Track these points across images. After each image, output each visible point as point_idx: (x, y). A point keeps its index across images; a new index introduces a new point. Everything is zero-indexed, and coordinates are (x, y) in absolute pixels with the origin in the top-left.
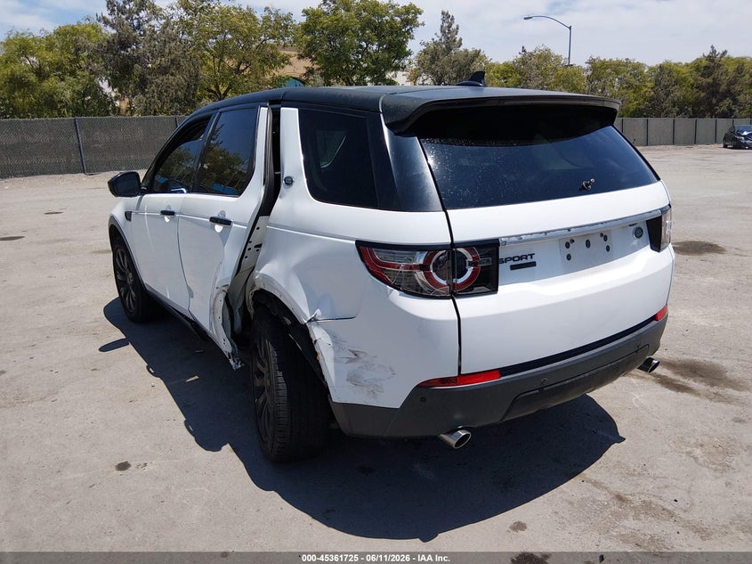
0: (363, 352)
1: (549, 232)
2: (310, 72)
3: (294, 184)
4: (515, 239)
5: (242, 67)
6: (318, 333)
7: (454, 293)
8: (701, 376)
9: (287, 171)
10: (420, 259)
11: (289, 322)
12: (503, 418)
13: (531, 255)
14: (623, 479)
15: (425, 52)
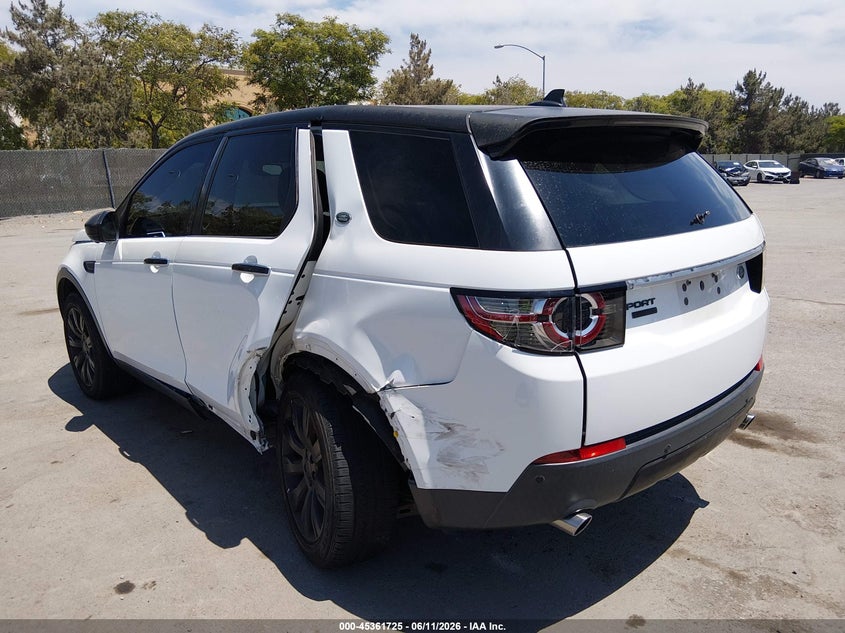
0: (458, 425)
1: (673, 272)
2: (261, 99)
3: (351, 222)
4: (641, 281)
5: (179, 93)
6: (395, 404)
7: (576, 349)
8: (770, 429)
9: (340, 205)
10: (538, 308)
11: (353, 391)
12: (624, 494)
13: (652, 300)
14: (731, 553)
15: (393, 80)
